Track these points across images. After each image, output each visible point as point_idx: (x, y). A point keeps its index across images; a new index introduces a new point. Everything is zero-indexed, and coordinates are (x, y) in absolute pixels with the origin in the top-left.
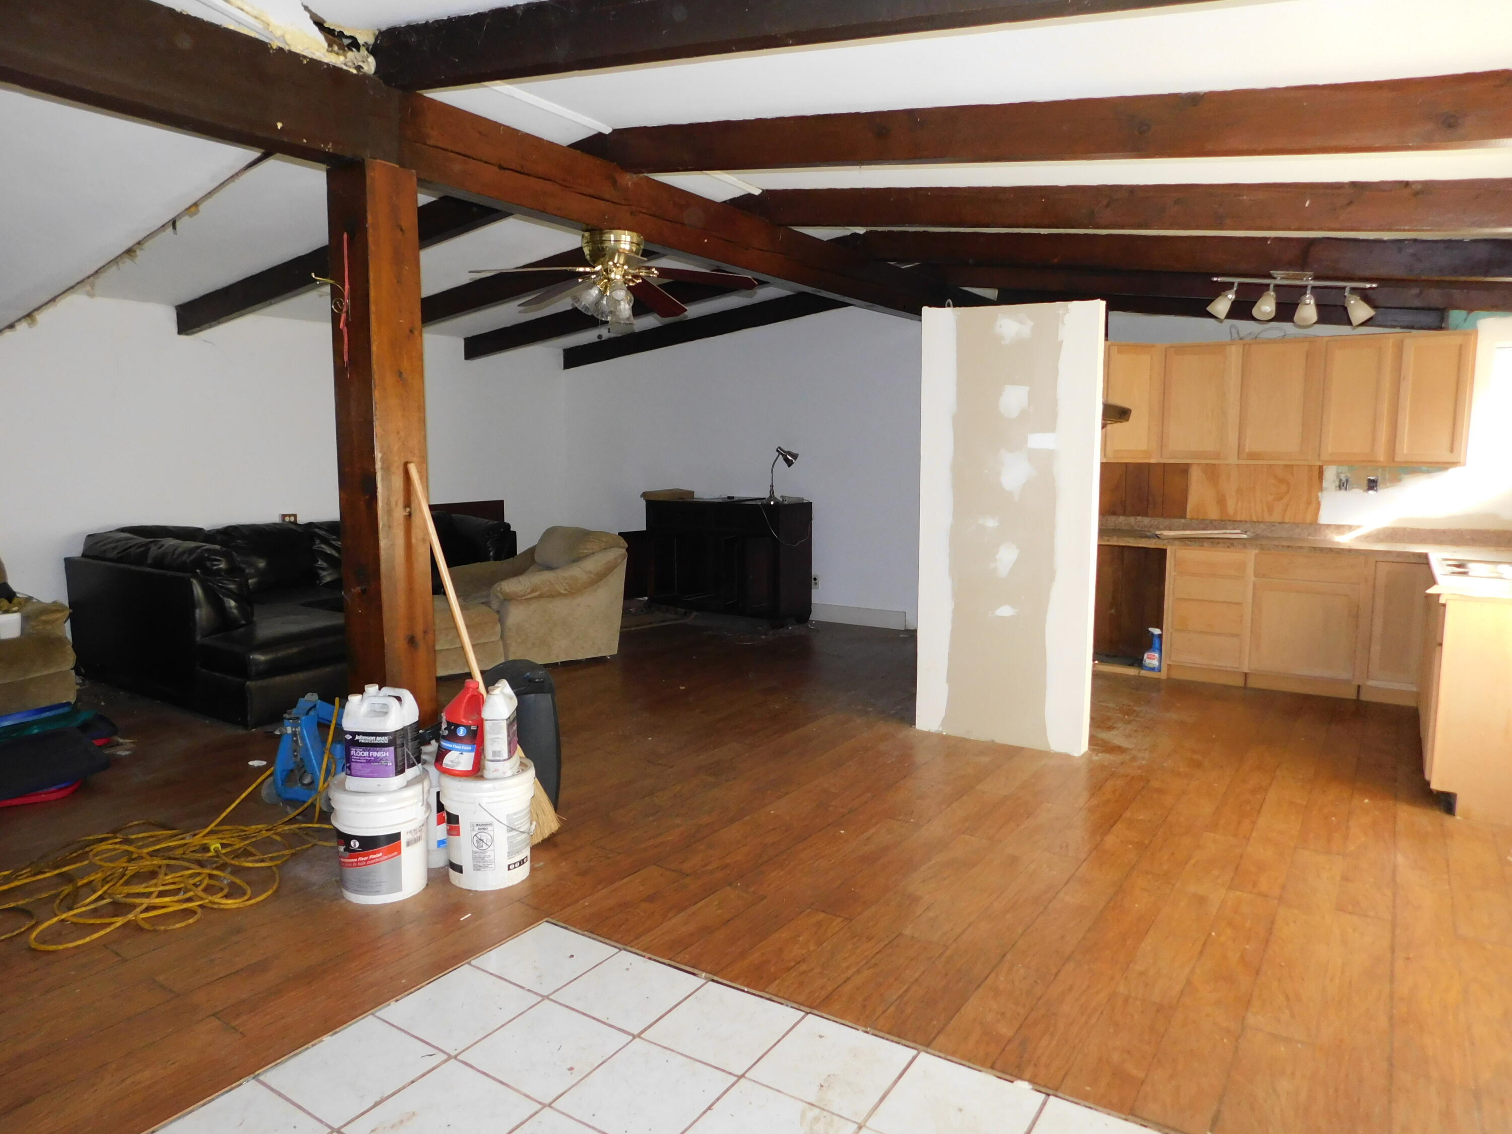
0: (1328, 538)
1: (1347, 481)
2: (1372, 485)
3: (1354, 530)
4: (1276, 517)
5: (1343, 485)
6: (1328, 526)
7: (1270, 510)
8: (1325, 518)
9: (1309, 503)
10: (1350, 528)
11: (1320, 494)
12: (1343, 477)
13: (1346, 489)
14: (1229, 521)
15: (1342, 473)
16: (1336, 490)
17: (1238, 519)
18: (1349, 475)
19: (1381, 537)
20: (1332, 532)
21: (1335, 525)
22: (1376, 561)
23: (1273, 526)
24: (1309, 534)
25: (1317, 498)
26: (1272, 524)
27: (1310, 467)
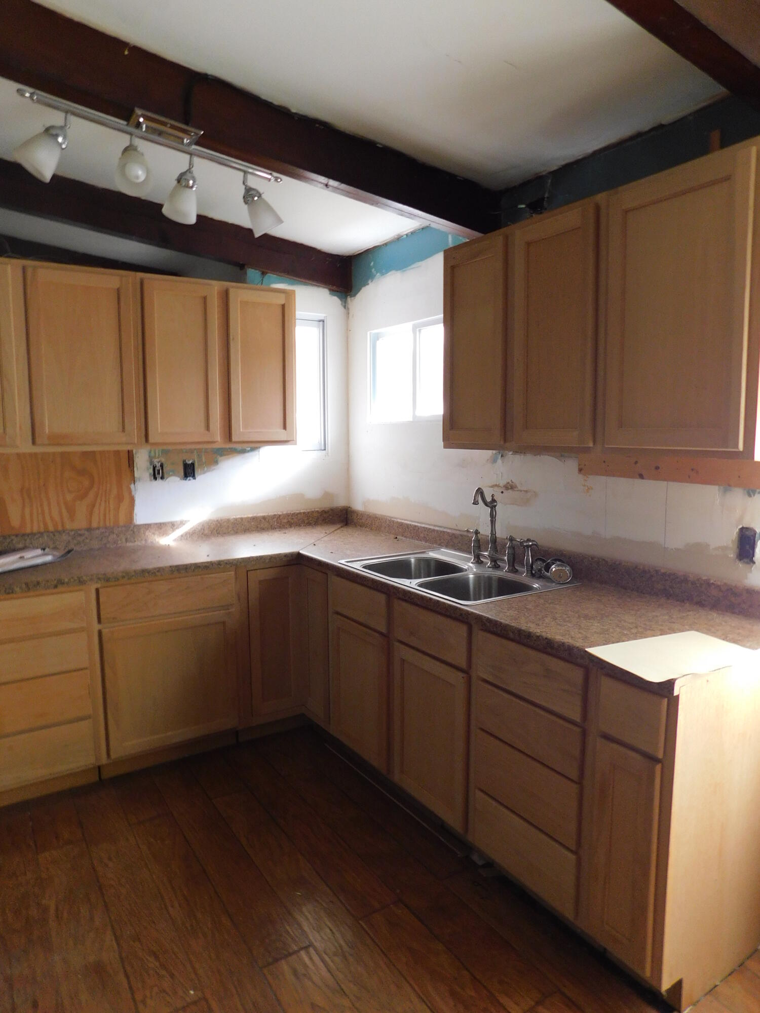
0: (149, 541)
1: (162, 466)
2: (189, 471)
3: (178, 528)
4: (80, 522)
5: (158, 473)
6: (148, 526)
7: (72, 513)
8: (141, 516)
9: (120, 498)
10: (173, 526)
11: (132, 486)
12: (156, 462)
13: (162, 478)
14: (17, 536)
15: (155, 457)
16: (151, 480)
17: (28, 531)
18: (163, 460)
19: (206, 532)
20: (154, 534)
21: (156, 524)
22: (247, 571)
23: (80, 535)
24: (127, 540)
25: (130, 492)
26: (77, 534)
27: (117, 453)
